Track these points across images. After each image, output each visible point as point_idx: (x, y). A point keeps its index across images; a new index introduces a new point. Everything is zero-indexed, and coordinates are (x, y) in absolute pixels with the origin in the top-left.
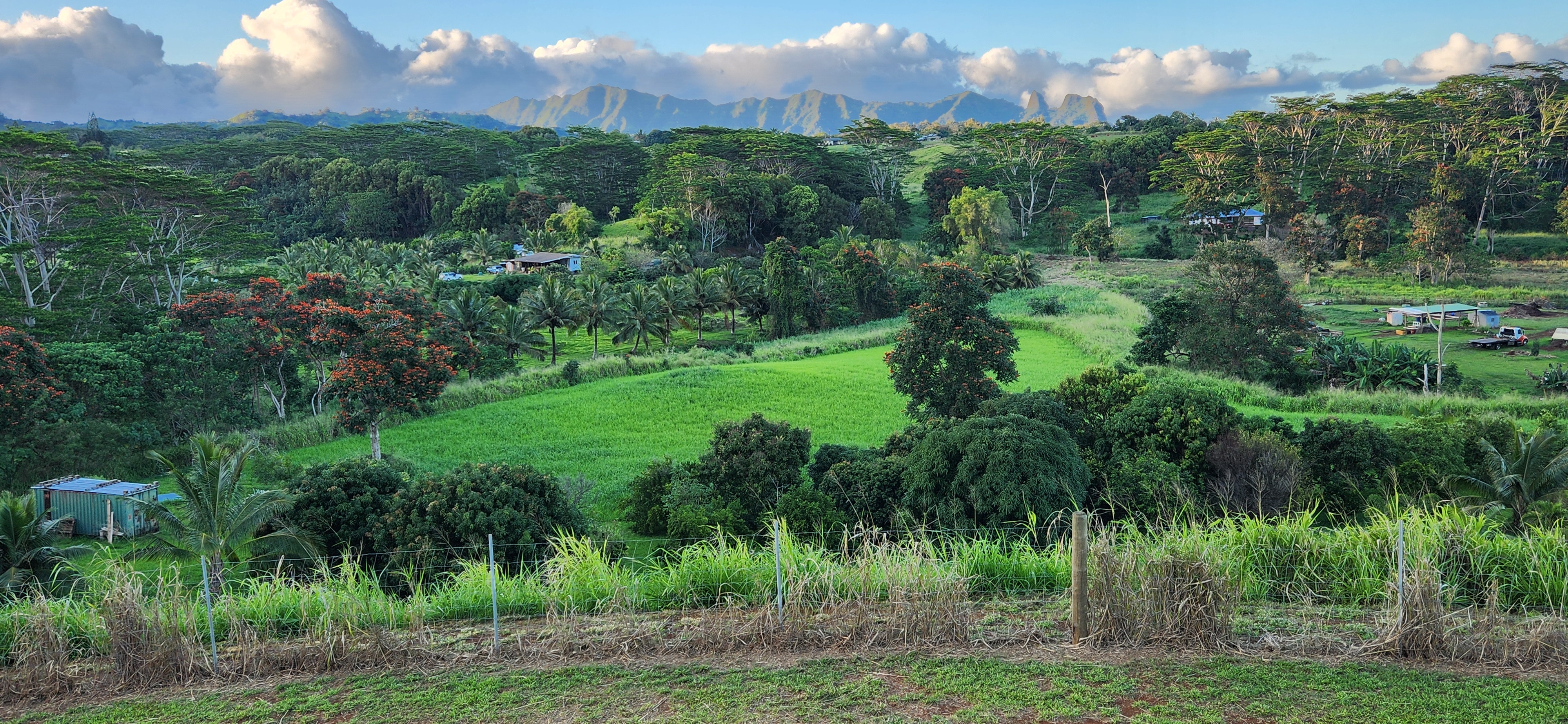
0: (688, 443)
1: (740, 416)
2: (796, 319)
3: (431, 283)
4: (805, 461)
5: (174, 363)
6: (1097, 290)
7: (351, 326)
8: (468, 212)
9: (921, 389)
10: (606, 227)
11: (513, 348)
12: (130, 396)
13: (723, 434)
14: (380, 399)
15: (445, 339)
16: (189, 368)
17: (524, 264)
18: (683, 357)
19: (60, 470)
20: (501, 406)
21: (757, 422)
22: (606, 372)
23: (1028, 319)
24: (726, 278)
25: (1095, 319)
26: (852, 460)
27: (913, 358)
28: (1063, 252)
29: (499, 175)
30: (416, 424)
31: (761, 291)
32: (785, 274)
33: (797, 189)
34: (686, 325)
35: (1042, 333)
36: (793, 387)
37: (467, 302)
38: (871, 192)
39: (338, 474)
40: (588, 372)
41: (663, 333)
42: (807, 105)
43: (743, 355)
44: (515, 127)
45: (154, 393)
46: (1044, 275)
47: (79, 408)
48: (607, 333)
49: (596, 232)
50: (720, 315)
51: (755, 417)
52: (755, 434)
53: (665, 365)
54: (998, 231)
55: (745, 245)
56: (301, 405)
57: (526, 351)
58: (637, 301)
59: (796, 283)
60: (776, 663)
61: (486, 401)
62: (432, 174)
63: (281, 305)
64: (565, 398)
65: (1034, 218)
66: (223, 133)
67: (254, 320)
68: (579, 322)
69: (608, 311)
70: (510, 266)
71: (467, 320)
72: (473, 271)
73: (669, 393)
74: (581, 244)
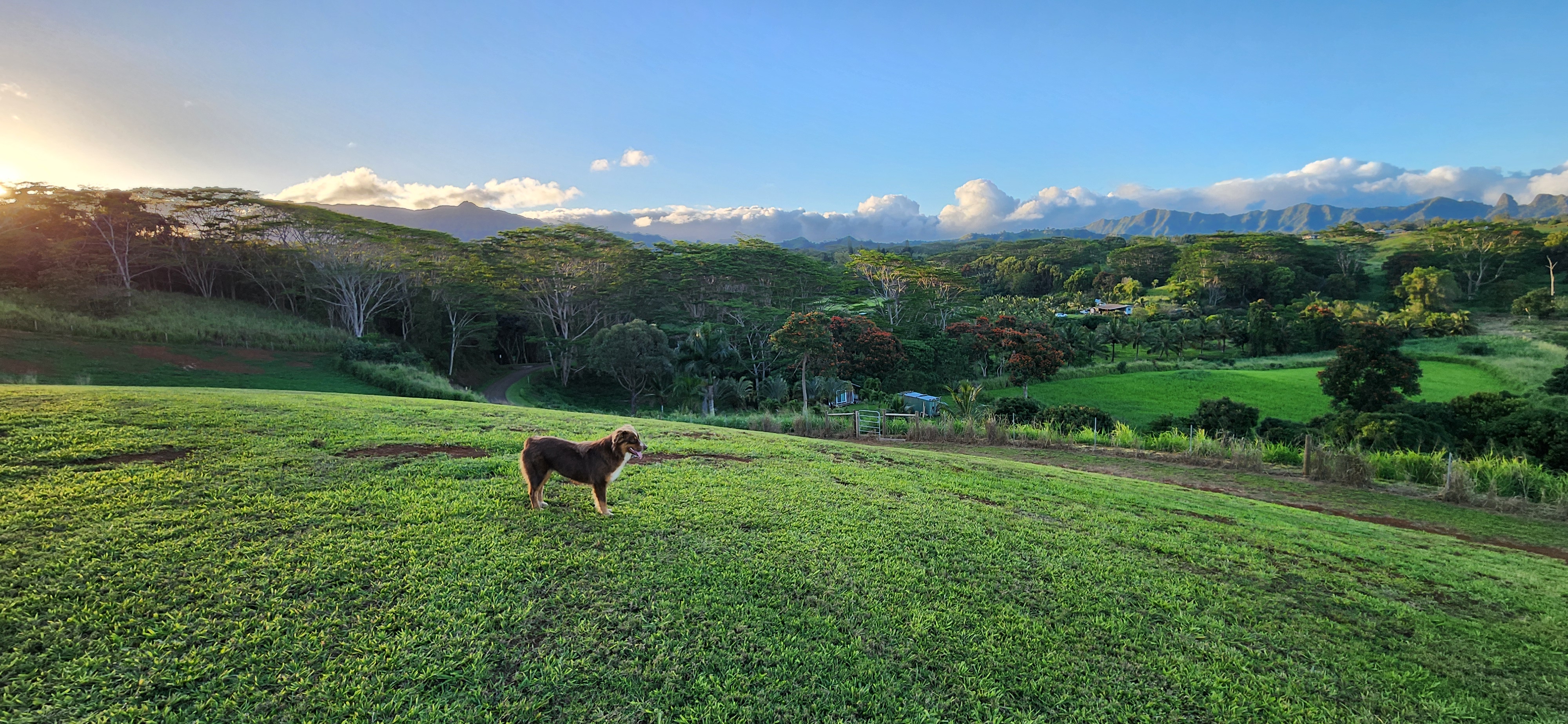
0: (1185, 408)
1: (1218, 397)
2: (1268, 347)
3: (1051, 318)
4: (1254, 424)
5: (945, 350)
6: (1530, 339)
7: (1019, 340)
8: (1073, 282)
9: (1341, 393)
10: (1149, 290)
11: (1091, 353)
12: (929, 363)
13: (1204, 405)
14: (1030, 372)
15: (1059, 347)
16: (950, 352)
17: (1100, 310)
18: (1189, 364)
19: (908, 389)
20: (1083, 380)
21: (1226, 402)
22: (1141, 369)
23: (1457, 357)
24: (1221, 321)
25: (1520, 360)
26: (1285, 428)
27: (1338, 376)
28: (1505, 311)
29: (1090, 262)
30: (1042, 385)
31: (1245, 329)
32: (1262, 320)
33: (1280, 269)
34: (1193, 346)
35: (1469, 366)
36: (1255, 385)
37: (1070, 329)
38: (1338, 270)
39: (1013, 402)
40: (1131, 368)
41: (1178, 350)
42: (1298, 213)
43: (1227, 366)
44: (1101, 235)
45: (937, 361)
46: (1482, 327)
47: (912, 366)
48: (1144, 348)
49: (1143, 294)
50: (1216, 342)
51: (1224, 398)
52: (1223, 408)
53: (1177, 367)
54: (1443, 296)
55: (1239, 302)
56: (993, 372)
57: (1098, 354)
58: (1164, 332)
59: (1270, 326)
60: (1187, 467)
61: (1076, 377)
62: (1055, 263)
63: (989, 329)
64: (1117, 379)
65: (1481, 287)
66: (958, 245)
67: (978, 334)
68: (1129, 342)
69: (1145, 336)
70: (1092, 311)
71: (1069, 338)
72: (1073, 312)
73: (1177, 382)
74: (1134, 300)
